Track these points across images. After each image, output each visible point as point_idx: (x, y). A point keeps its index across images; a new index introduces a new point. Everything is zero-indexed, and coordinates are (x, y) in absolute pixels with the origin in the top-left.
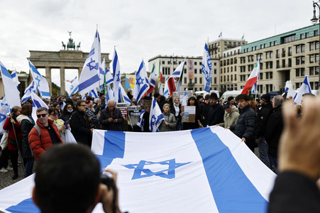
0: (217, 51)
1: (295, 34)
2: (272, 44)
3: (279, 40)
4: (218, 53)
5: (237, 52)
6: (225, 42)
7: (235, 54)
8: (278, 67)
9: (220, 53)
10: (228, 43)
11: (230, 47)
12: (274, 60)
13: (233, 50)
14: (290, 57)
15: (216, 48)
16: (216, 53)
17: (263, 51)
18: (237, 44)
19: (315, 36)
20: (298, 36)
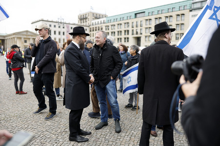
0: (87, 20)
1: (144, 12)
2: (129, 18)
3: (133, 15)
4: (88, 22)
5: (102, 22)
6: (93, 14)
7: (101, 23)
8: (133, 34)
9: (89, 22)
10: (95, 15)
11: (96, 18)
12: (130, 29)
13: (99, 20)
14: (141, 28)
15: (86, 18)
16: (86, 22)
17: (122, 22)
18: (101, 16)
19: (158, 14)
20: (146, 14)
